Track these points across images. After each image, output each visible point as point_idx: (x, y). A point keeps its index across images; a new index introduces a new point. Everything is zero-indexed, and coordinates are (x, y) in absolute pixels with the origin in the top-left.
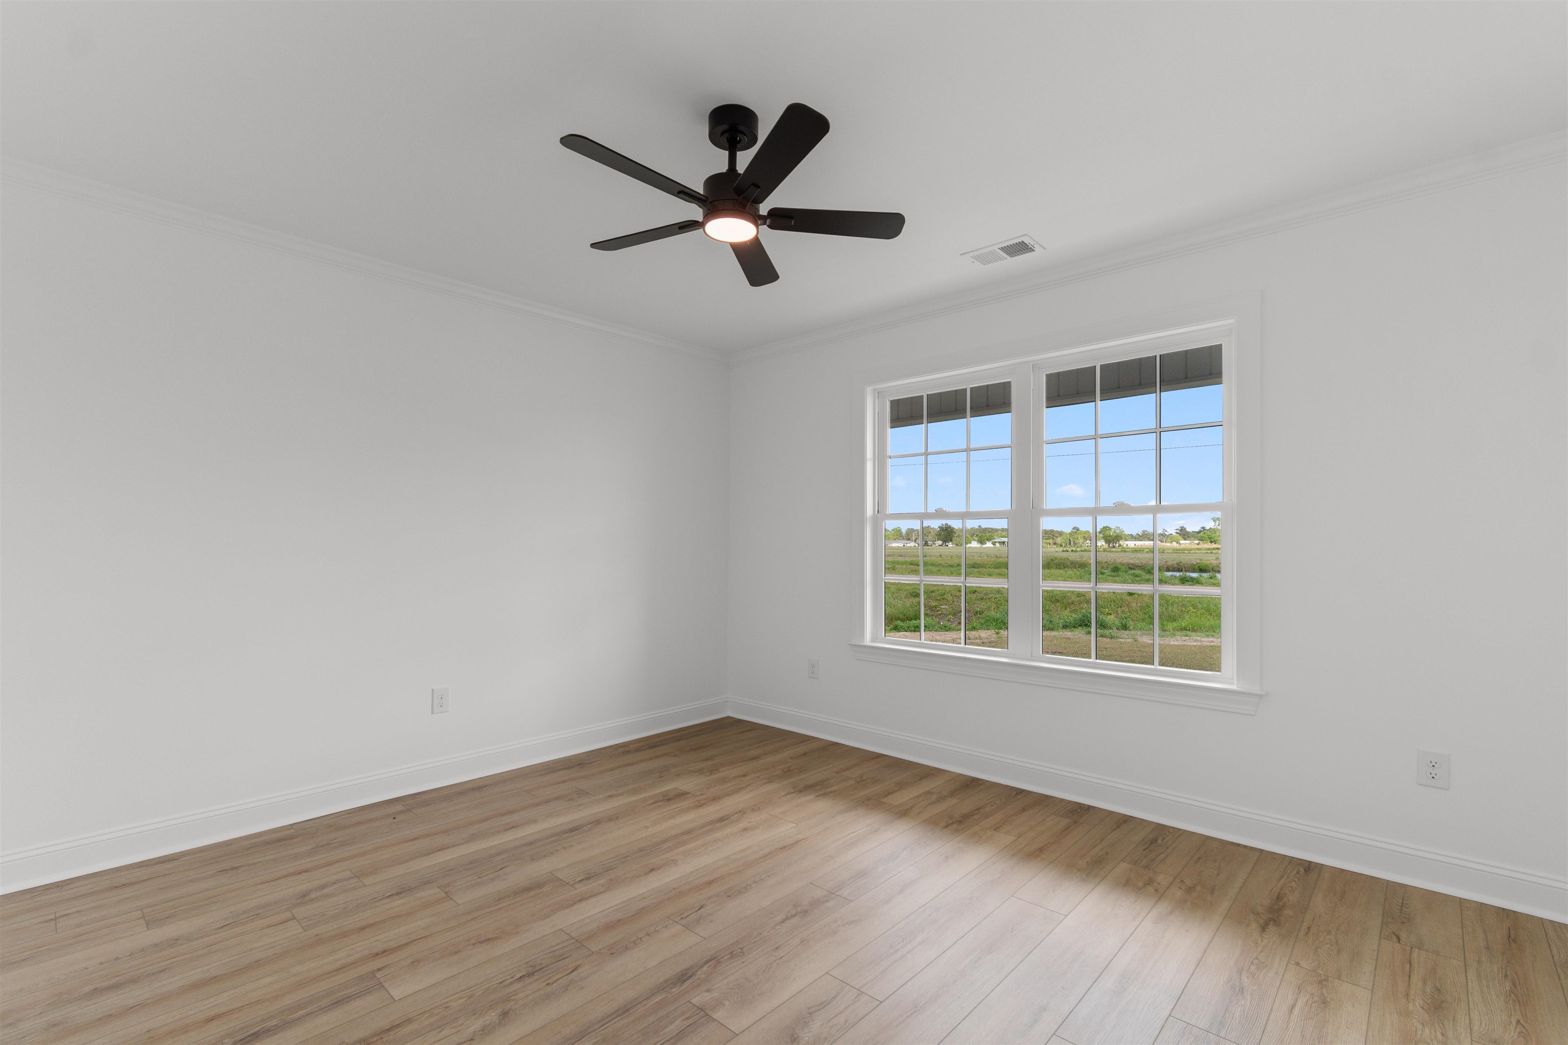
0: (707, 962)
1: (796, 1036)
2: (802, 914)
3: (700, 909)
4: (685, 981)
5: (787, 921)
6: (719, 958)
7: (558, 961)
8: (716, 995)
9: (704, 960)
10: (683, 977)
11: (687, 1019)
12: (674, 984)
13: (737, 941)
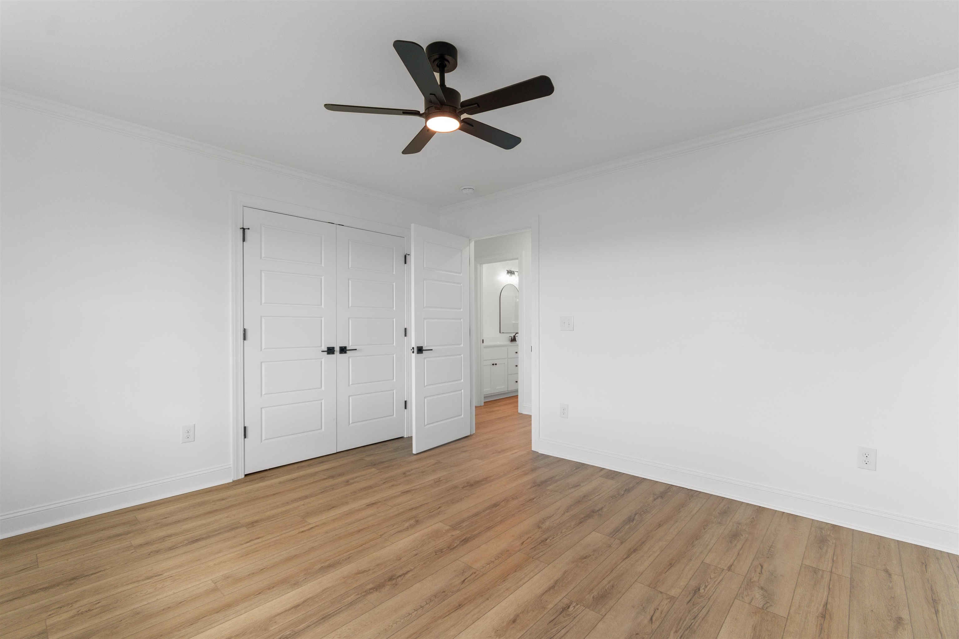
0: (455, 547)
1: (416, 522)
2: (393, 578)
3: (465, 580)
4: (465, 539)
5: (405, 572)
6: (449, 549)
7: (534, 547)
8: (449, 534)
9: (457, 548)
10: (466, 541)
11: (461, 526)
12: (469, 538)
13: (439, 558)
